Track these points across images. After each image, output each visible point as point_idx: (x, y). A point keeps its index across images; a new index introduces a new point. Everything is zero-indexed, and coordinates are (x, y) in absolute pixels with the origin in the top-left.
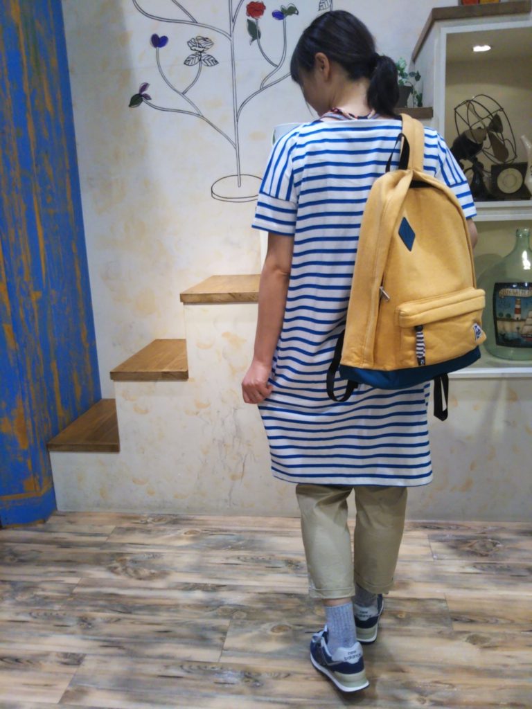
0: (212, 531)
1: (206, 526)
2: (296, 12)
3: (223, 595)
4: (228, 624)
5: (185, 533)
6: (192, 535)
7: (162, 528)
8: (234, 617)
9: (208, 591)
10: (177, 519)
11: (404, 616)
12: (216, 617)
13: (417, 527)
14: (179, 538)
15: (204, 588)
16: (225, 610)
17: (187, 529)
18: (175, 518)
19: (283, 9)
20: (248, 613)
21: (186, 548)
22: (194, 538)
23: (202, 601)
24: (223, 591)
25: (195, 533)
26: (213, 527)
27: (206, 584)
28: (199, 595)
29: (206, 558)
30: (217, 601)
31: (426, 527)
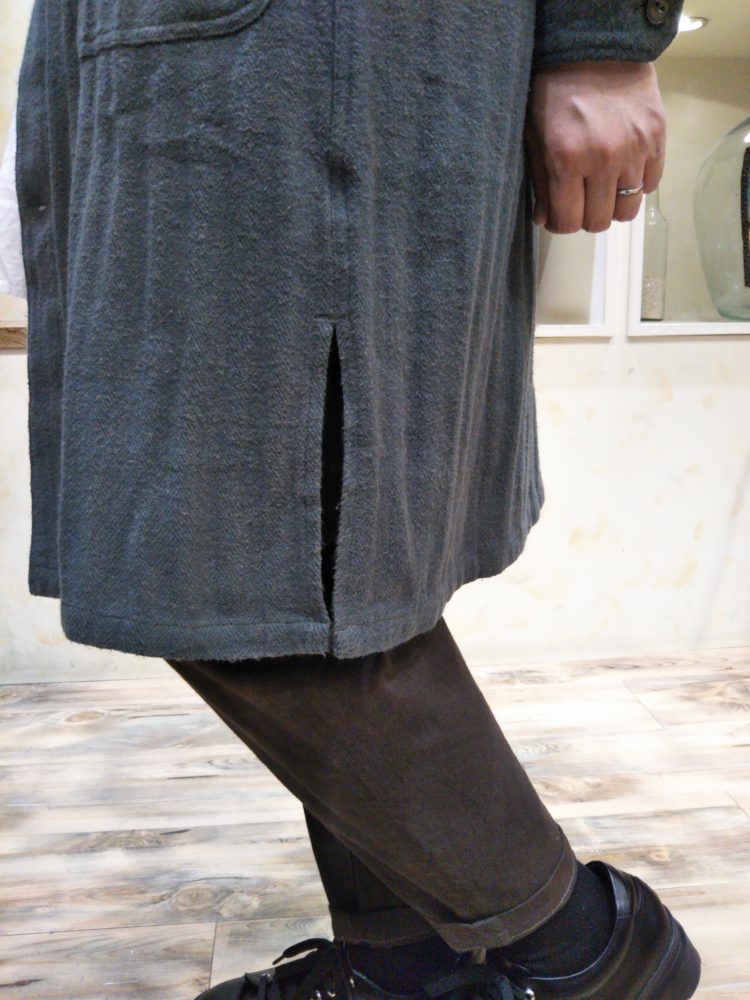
0: (136, 711)
1: (119, 702)
3: (182, 856)
4: (210, 936)
5: (69, 719)
6: (84, 723)
7: (9, 712)
8: (225, 913)
9: (140, 848)
10: (45, 692)
11: (665, 856)
12: (174, 917)
13: (592, 669)
14: (56, 730)
15: (130, 842)
16: (196, 897)
17: (74, 710)
18: (41, 690)
20: (263, 895)
21: (73, 749)
22: (90, 728)
23: (125, 877)
24: (183, 844)
25: (91, 718)
26: (139, 701)
27: (133, 831)
28: (116, 861)
29: (126, 770)
30: (169, 872)
31: (612, 668)
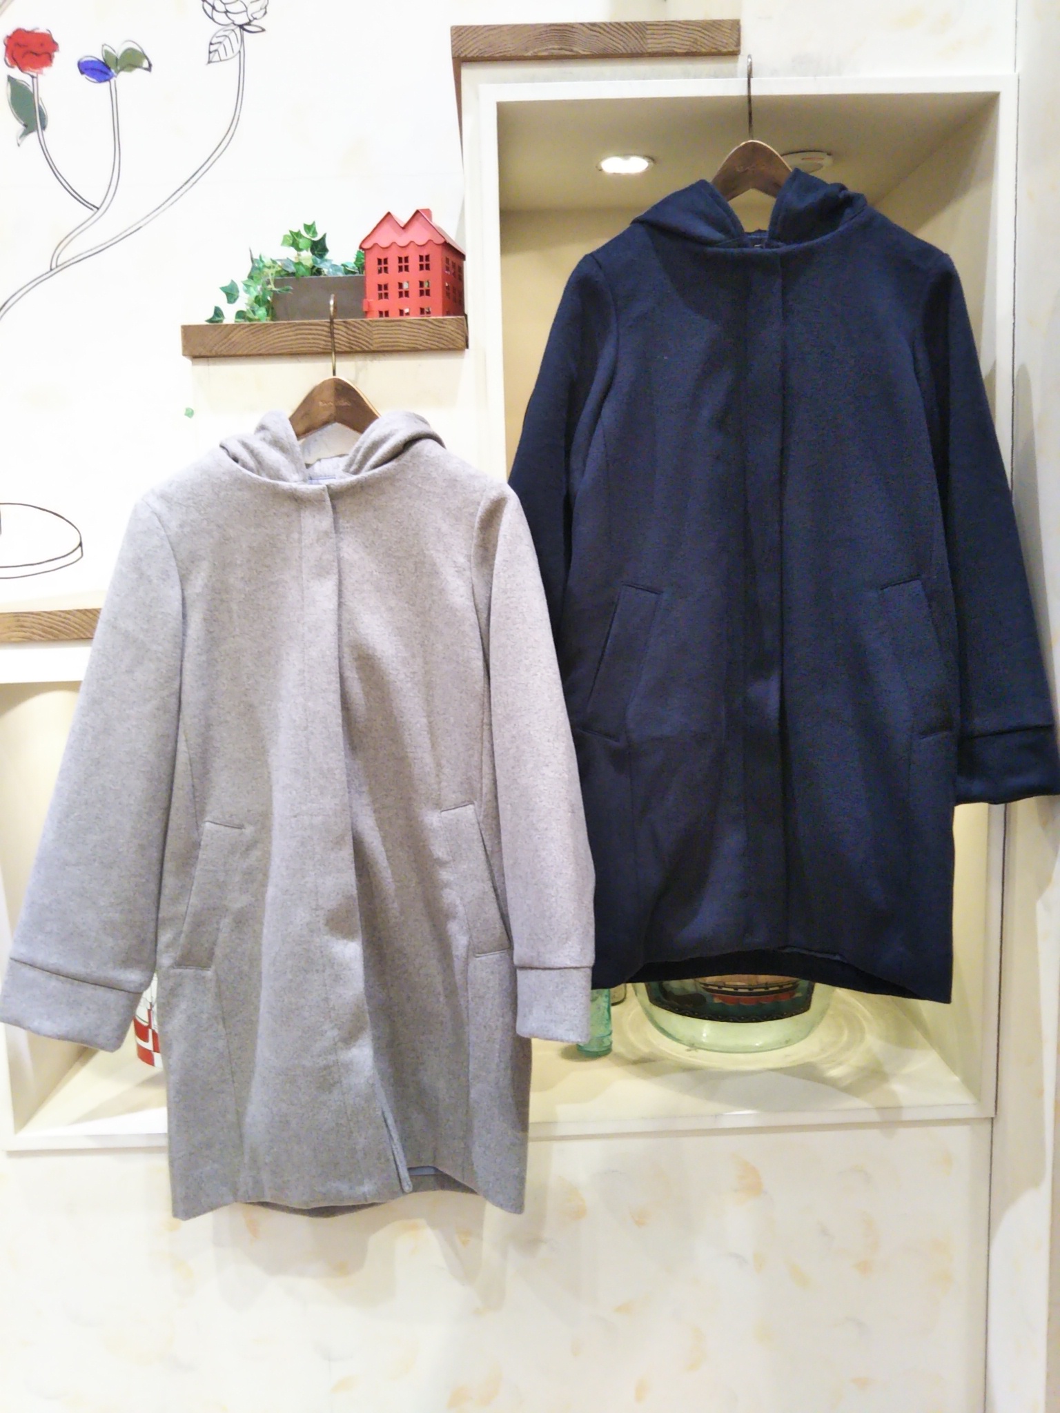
2: (146, 64)
19: (107, 52)
